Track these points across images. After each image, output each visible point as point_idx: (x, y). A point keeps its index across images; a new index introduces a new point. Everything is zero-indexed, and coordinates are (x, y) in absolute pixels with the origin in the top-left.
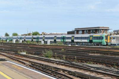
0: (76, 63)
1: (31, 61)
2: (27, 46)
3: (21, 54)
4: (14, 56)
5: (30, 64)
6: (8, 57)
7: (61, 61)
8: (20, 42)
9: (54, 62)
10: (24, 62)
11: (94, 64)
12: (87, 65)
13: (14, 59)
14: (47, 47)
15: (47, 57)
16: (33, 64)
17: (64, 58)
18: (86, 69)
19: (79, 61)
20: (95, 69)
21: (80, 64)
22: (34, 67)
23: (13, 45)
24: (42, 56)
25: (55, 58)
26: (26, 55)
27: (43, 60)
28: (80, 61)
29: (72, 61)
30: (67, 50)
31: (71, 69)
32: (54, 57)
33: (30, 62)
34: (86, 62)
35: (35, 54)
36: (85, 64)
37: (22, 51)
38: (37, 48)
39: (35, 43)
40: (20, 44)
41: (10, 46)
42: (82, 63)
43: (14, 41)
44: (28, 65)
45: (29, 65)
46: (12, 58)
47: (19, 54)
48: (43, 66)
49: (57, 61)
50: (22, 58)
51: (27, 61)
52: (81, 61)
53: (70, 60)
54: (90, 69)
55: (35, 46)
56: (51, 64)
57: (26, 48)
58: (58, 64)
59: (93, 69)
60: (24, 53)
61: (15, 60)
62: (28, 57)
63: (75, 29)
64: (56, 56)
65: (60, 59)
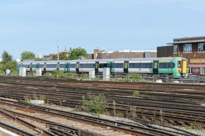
0: (162, 127)
2: (52, 84)
3: (30, 105)
4: (13, 109)
5: (47, 129)
7: (127, 120)
8: (37, 75)
10: (35, 123)
13: (11, 117)
14: (102, 86)
15: (93, 111)
16: (56, 128)
17: (135, 115)
21: (172, 130)
24: (82, 110)
25: (112, 115)
26: (43, 106)
27: (83, 118)
29: (153, 122)
30: (148, 94)
32: (110, 110)
33: (48, 123)
34: (186, 124)
35: (65, 105)
36: (183, 129)
37: (35, 96)
38: (74, 89)
39: (72, 77)
40: (38, 78)
41: (12, 85)
42: (176, 127)
43: (23, 72)
44: (42, 132)
45: (43, 131)
47: (27, 104)
49: (114, 122)
50: (32, 115)
51: (42, 121)
53: (148, 120)
55: (72, 84)
56: (99, 128)
57: (49, 89)
58: (115, 129)
61: (14, 119)
62: (47, 111)
63: (175, 40)
64: (115, 108)
65: (125, 117)
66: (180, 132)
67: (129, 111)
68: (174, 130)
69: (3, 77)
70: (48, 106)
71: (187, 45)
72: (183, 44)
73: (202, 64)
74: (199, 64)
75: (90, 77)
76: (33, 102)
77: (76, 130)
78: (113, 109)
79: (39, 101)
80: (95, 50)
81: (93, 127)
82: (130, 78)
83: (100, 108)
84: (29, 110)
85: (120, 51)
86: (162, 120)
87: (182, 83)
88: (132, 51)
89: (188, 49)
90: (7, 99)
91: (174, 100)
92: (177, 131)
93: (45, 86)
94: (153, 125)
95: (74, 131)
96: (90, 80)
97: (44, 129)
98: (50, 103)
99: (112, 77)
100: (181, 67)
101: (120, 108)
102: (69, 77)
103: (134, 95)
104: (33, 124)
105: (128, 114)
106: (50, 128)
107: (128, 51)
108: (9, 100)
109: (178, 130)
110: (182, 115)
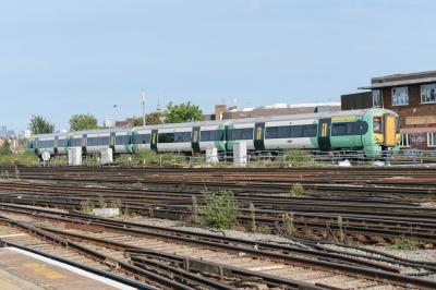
0: (342, 249)
1: (135, 245)
2: (135, 176)
3: (94, 218)
4: (61, 227)
5: (126, 261)
6: (33, 231)
7: (276, 239)
8: (103, 161)
9: (240, 246)
10: (104, 251)
11: (422, 247)
12: (390, 253)
13: (58, 242)
15: (212, 224)
16: (144, 258)
17: (291, 229)
18: (379, 271)
19: (355, 240)
20: (423, 271)
22: (142, 274)
23: (67, 175)
24: (193, 223)
25: (249, 230)
26: (118, 219)
27: (193, 238)
28: (361, 237)
29: (325, 241)
30: (319, 189)
31: (313, 273)
32: (244, 222)
33: (128, 249)
34: (388, 241)
35: (159, 215)
36: (382, 249)
37: (101, 200)
38: (177, 184)
39: (173, 162)
40: (105, 168)
41: (54, 183)
42: (368, 247)
43: (76, 156)
44: (118, 267)
45: (120, 264)
46: (48, 238)
47: (86, 217)
48: (181, 266)
49: (253, 243)
50: (98, 236)
51: (117, 246)
52: (367, 238)
53: (316, 237)
54: (396, 271)
55: (173, 177)
56: (225, 254)
57: (128, 186)
58: (254, 255)
59: (412, 271)
60: (112, 213)
61: (64, 245)
62: (125, 227)
63: (373, 81)
64: (254, 216)
65: (273, 233)
66: (374, 255)
67: (281, 222)
68: (365, 253)
69: (36, 167)
70: (127, 219)
71: (398, 89)
72: (390, 88)
73: (431, 125)
74: (423, 126)
75: (209, 161)
76: (97, 212)
77: (181, 260)
78: (251, 219)
79: (111, 210)
80: (217, 107)
81: (214, 254)
82: (287, 159)
83: (225, 218)
84: (91, 227)
85: (268, 107)
86: (342, 235)
87: (389, 165)
88: (292, 106)
89: (401, 98)
90: (47, 209)
91: (370, 199)
92: (369, 254)
93: (121, 182)
94: (326, 246)
95: (177, 262)
96: (209, 166)
97: (121, 261)
98: (130, 213)
99: (251, 159)
100: (382, 131)
101: (265, 217)
102: (167, 162)
103: (292, 191)
104: (100, 252)
105: (279, 228)
106: (132, 259)
107: (284, 106)
108: (52, 210)
109: (372, 252)
110: (381, 225)
